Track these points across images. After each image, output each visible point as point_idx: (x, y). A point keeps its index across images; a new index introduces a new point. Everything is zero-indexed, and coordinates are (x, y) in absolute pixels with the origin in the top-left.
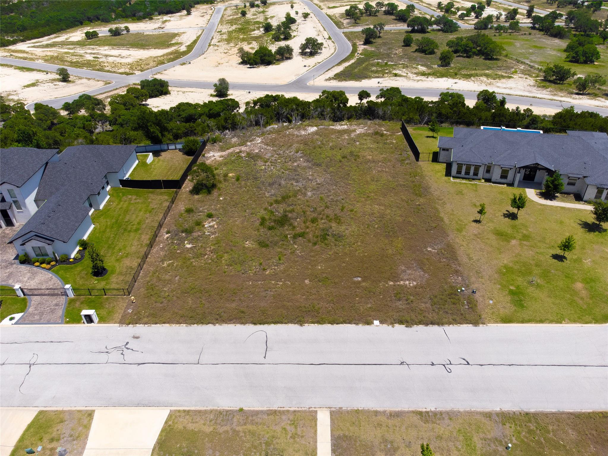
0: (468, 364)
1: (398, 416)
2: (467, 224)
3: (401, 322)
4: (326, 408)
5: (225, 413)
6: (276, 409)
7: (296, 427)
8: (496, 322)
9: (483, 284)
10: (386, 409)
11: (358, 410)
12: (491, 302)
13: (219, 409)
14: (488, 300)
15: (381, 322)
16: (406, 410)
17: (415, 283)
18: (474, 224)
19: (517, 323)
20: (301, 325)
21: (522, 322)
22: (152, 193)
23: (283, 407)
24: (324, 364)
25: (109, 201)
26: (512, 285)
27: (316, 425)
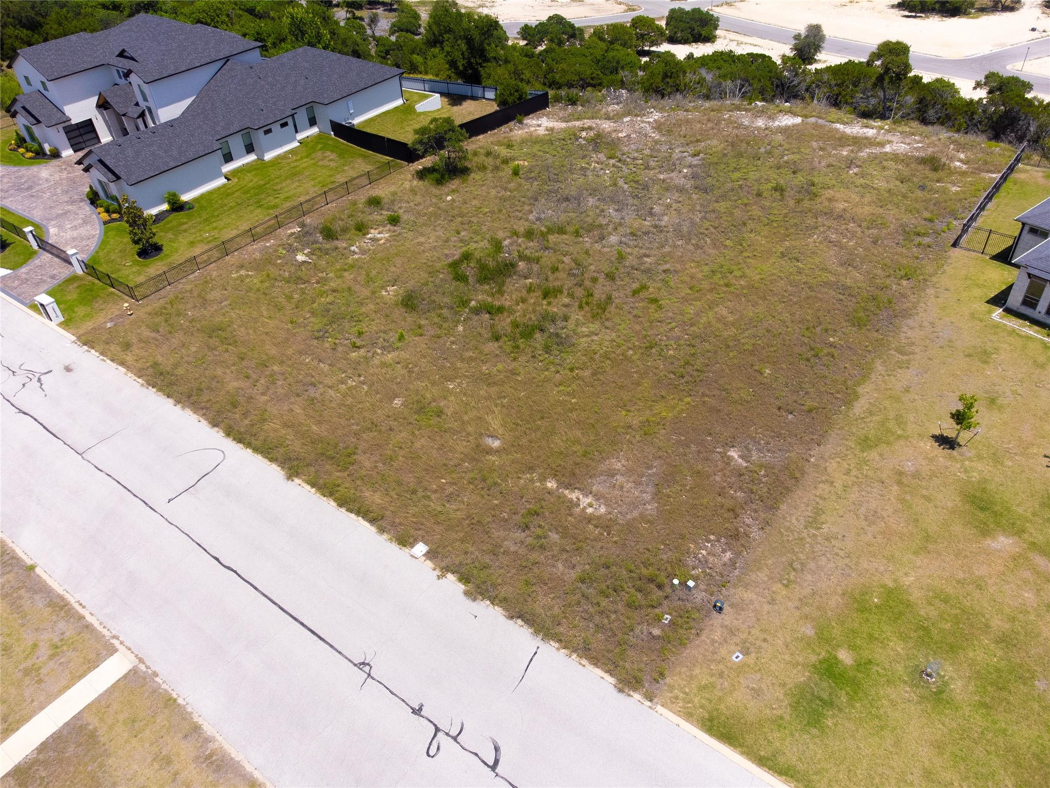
0: (493, 767)
1: (218, 769)
2: (907, 438)
3: (464, 579)
4: (136, 656)
5: (7, 558)
6: (72, 601)
7: (51, 657)
8: (688, 716)
9: (772, 602)
10: (218, 737)
11: (175, 700)
12: (737, 657)
13: (11, 545)
14: (733, 648)
15: (431, 555)
16: (249, 768)
17: (603, 510)
18: (930, 446)
19: (742, 753)
20: (290, 477)
21: (761, 761)
22: (365, 157)
23: (84, 607)
24: (235, 572)
25: (292, 151)
26: (852, 647)
27: (81, 677)
